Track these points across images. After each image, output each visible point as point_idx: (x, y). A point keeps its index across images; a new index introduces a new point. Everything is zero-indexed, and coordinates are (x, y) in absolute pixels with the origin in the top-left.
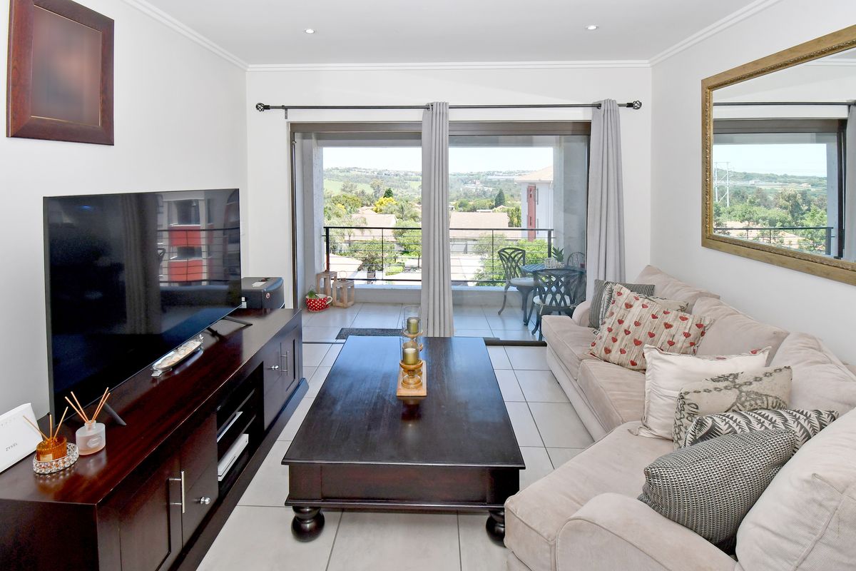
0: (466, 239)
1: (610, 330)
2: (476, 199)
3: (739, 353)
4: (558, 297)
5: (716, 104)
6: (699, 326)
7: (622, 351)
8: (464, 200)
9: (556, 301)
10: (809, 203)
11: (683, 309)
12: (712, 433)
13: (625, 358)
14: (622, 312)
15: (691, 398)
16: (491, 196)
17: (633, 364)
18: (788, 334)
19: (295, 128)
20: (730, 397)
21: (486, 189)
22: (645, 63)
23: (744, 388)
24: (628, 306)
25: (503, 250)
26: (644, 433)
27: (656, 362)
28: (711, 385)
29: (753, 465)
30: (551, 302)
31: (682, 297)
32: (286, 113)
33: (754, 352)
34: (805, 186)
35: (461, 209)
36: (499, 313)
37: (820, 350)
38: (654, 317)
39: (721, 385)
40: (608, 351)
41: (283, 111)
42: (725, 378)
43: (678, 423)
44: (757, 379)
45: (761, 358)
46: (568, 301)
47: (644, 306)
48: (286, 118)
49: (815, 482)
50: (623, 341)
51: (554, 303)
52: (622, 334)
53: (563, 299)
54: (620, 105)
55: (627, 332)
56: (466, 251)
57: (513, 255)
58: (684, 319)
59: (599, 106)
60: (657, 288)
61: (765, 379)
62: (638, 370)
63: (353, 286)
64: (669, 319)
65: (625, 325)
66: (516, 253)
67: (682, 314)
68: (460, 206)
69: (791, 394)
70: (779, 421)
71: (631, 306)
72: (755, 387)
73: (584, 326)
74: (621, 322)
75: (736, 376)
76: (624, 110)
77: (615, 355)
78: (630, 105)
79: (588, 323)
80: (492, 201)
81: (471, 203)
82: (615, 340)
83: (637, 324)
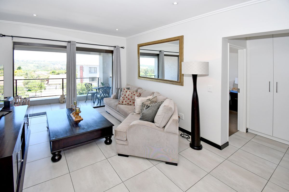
0: (56, 84)
1: (123, 98)
2: (59, 70)
3: (149, 96)
4: (105, 94)
5: (140, 49)
6: (140, 94)
7: (126, 102)
8: (54, 71)
9: (104, 95)
10: (148, 71)
11: (136, 91)
12: (149, 107)
13: (126, 103)
14: (125, 93)
15: (144, 103)
16: (64, 69)
17: (128, 104)
18: (154, 92)
19: (15, 43)
20: (149, 102)
21: (62, 67)
22: (125, 38)
23: (151, 100)
24: (126, 92)
25: (86, 84)
26: (135, 114)
27: (137, 99)
28: (147, 101)
29: (155, 109)
30: (103, 96)
31: (135, 89)
32: (12, 38)
33: (151, 95)
34: (147, 67)
35: (53, 74)
36: (85, 102)
37: (159, 94)
38: (132, 93)
39: (148, 100)
40: (123, 102)
41: (11, 37)
42: (148, 99)
43: (142, 109)
44: (153, 99)
45: (152, 96)
46: (107, 95)
47: (129, 91)
48: (12, 40)
49: (165, 106)
50: (126, 99)
51: (104, 96)
52: (126, 98)
53: (106, 95)
54: (120, 47)
55: (127, 97)
56: (56, 88)
57: (89, 85)
58: (137, 93)
59: (115, 47)
60: (130, 88)
61: (154, 99)
62: (129, 105)
63: (29, 100)
64: (134, 93)
65: (126, 96)
66: (89, 84)
67: (136, 92)
68: (52, 73)
69: (157, 100)
70: (157, 104)
71: (127, 92)
72: (153, 100)
73: (114, 99)
74: (125, 95)
75: (150, 99)
76: (121, 48)
77: (124, 103)
78: (122, 47)
79: (115, 98)
80: (65, 71)
81: (57, 72)
82: (124, 99)
83: (128, 95)
